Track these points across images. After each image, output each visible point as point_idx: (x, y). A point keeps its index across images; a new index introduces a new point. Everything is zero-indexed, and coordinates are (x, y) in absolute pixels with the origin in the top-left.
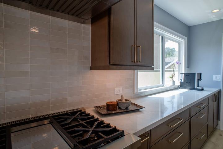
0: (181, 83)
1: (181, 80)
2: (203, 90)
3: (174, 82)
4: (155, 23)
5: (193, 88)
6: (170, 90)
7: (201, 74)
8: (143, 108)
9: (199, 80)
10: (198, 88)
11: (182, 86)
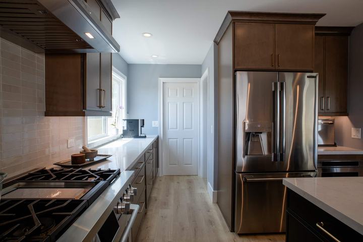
0: (123, 130)
1: (124, 127)
2: (145, 137)
3: (117, 130)
4: (113, 67)
5: (137, 136)
6: (114, 140)
7: (143, 120)
8: (110, 156)
9: (141, 127)
10: (142, 135)
11: (125, 134)
